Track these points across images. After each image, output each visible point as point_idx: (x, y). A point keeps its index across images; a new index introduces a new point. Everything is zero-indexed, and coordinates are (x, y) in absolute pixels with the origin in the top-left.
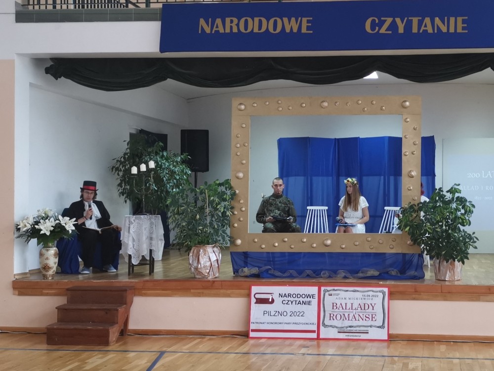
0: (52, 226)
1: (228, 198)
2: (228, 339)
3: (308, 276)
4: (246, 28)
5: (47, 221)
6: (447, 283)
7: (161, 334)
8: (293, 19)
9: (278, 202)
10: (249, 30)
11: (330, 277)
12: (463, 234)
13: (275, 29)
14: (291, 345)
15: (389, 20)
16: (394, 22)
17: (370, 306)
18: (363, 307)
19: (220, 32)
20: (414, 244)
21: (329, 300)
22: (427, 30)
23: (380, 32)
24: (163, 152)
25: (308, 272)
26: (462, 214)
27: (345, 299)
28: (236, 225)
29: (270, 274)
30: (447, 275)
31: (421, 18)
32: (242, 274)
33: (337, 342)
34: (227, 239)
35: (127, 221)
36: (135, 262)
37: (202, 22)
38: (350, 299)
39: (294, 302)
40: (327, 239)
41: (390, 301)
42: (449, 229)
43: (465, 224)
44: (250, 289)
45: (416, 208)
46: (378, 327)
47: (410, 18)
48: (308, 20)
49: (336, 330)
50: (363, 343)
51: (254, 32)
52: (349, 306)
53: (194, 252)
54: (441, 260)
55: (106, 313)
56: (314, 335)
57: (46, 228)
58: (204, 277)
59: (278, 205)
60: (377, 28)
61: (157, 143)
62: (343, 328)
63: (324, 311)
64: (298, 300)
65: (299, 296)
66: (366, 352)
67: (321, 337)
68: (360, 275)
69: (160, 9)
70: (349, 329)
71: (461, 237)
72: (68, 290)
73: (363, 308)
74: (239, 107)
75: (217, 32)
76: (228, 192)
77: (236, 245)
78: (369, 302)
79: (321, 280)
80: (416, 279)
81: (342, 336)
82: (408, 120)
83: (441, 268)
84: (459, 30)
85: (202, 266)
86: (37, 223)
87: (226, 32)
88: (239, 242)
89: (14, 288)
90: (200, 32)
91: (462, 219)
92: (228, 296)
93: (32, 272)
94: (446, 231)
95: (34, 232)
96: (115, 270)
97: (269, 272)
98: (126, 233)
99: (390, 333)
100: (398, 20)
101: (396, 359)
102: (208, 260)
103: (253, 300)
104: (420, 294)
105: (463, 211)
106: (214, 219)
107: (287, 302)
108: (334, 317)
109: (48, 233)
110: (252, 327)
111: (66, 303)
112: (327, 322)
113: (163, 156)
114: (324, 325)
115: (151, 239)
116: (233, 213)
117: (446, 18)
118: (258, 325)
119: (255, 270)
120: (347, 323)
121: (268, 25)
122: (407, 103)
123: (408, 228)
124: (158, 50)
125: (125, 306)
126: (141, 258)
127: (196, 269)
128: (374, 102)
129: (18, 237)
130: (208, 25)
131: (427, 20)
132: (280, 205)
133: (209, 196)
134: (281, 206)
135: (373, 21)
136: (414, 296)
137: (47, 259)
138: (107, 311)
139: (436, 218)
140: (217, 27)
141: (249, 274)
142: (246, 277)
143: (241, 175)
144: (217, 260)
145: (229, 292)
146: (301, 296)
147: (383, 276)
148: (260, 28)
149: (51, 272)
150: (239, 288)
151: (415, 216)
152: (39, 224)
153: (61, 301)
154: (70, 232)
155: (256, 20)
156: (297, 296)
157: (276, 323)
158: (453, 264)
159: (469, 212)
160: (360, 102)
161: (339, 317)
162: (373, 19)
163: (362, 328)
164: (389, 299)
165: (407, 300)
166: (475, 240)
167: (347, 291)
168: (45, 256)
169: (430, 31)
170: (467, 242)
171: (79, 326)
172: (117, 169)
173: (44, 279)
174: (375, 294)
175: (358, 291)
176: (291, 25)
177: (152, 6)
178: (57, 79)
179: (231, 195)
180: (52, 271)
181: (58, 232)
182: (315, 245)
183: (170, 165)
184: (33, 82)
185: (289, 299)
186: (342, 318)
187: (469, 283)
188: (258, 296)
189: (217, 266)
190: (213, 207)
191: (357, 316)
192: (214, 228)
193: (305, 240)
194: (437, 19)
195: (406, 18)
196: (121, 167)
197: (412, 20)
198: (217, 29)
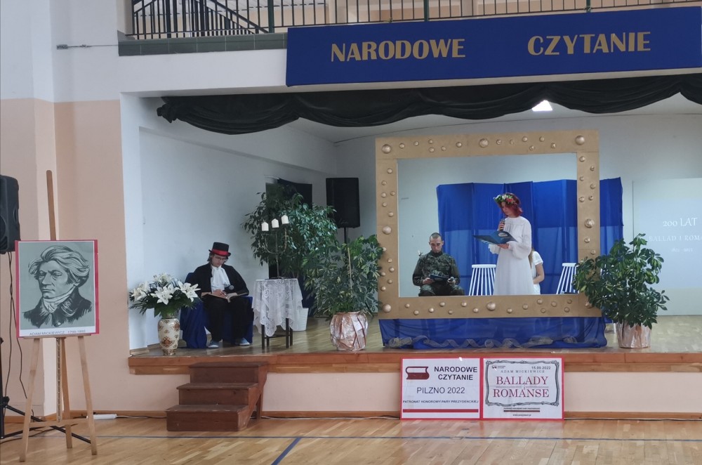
0: (171, 294)
1: (373, 257)
2: (376, 421)
3: (470, 346)
4: (387, 54)
5: (165, 288)
6: (632, 351)
7: (300, 416)
8: (442, 41)
9: (437, 261)
10: (390, 56)
11: (495, 346)
12: (651, 292)
13: (420, 54)
14: (448, 427)
15: (556, 39)
16: (562, 41)
17: (541, 379)
19: (357, 59)
20: (593, 305)
21: (493, 374)
22: (601, 50)
23: (546, 53)
24: (302, 205)
25: (470, 341)
26: (648, 269)
27: (512, 372)
28: (384, 288)
29: (425, 345)
30: (633, 342)
31: (593, 35)
32: (394, 346)
33: (504, 423)
34: (375, 304)
35: (259, 286)
36: (269, 333)
37: (335, 48)
38: (517, 372)
39: (453, 377)
40: (491, 303)
41: (565, 374)
42: (633, 287)
43: (652, 281)
44: (400, 363)
45: (594, 263)
46: (551, 404)
47: (581, 36)
48: (459, 42)
49: (502, 408)
50: (533, 424)
51: (396, 58)
52: (516, 380)
53: (335, 321)
54: (626, 324)
55: (235, 393)
56: (477, 415)
57: (163, 296)
58: (349, 349)
59: (436, 264)
61: (295, 194)
62: (510, 405)
63: (488, 386)
64: (457, 374)
65: (458, 369)
66: (535, 434)
67: (484, 417)
68: (531, 343)
69: (285, 34)
70: (517, 406)
71: (649, 296)
72: (191, 367)
73: (533, 382)
74: (384, 149)
75: (353, 59)
76: (374, 250)
77: (386, 312)
78: (539, 375)
79: (485, 350)
80: (597, 347)
81: (509, 415)
82: (584, 159)
83: (625, 334)
84: (641, 48)
85: (345, 336)
86: (153, 290)
87: (363, 59)
88: (388, 308)
89: (131, 366)
90: (332, 60)
91: (649, 276)
92: (376, 371)
93: (152, 348)
94: (630, 290)
95: (150, 302)
96: (248, 343)
97: (425, 342)
98: (258, 300)
99: (565, 411)
100: (567, 39)
101: (569, 441)
102: (352, 330)
103: (405, 375)
104: (600, 365)
105: (649, 266)
106: (358, 282)
107: (443, 377)
108: (500, 394)
109: (166, 302)
110: (405, 406)
111: (189, 382)
112: (491, 399)
113: (302, 209)
114: (488, 403)
115: (287, 306)
116: (380, 274)
117: (624, 33)
118: (411, 403)
119: (408, 341)
120: (515, 400)
121: (412, 50)
122: (582, 139)
123: (584, 287)
124: (284, 84)
125: (256, 384)
126: (275, 329)
127: (338, 340)
128: (543, 139)
129: (132, 307)
130: (342, 51)
131: (602, 37)
132: (439, 264)
133: (352, 256)
134: (441, 265)
135: (537, 40)
136: (593, 367)
137: (167, 332)
138: (236, 391)
139: (617, 274)
140: (352, 54)
141: (401, 345)
142: (398, 348)
143: (388, 230)
144: (363, 329)
145: (376, 366)
146: (461, 369)
147: (557, 344)
148: (403, 53)
149: (172, 347)
150: (388, 361)
151: (593, 273)
152: (156, 292)
153: (184, 380)
154: (192, 300)
155: (399, 43)
156: (455, 369)
157: (431, 401)
158: (639, 328)
159: (656, 267)
160: (526, 139)
161: (504, 393)
162: (537, 39)
163: (532, 406)
164: (564, 371)
165: (585, 371)
166: (665, 299)
167: (514, 362)
168: (164, 330)
169: (605, 50)
170: (655, 302)
171: (203, 409)
172: (251, 226)
173: (164, 355)
174: (546, 365)
175: (526, 362)
176: (439, 49)
177: (277, 31)
178: (171, 122)
179: (378, 253)
180: (174, 345)
181: (179, 300)
182: (477, 310)
183: (311, 221)
184: (143, 126)
185: (447, 373)
186: (509, 395)
187: (658, 351)
188: (410, 370)
189: (363, 336)
190: (357, 268)
191: (526, 392)
192: (358, 292)
193: (465, 304)
194: (613, 36)
195: (576, 36)
196: (255, 223)
197: (583, 38)
198: (353, 56)
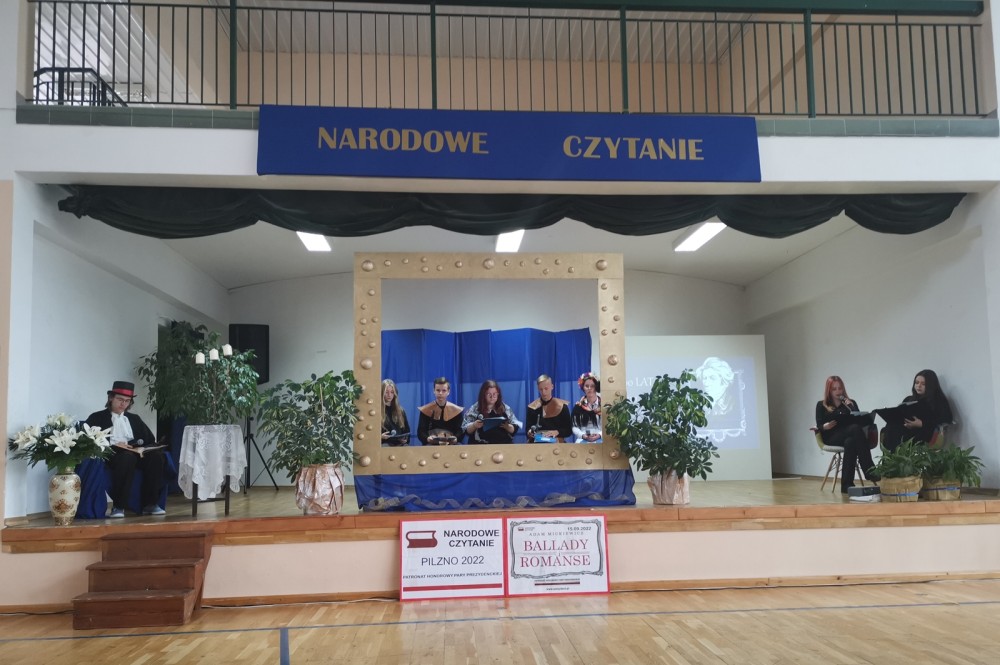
0: (74, 441)
1: (351, 397)
2: (366, 604)
3: (474, 506)
4: (390, 143)
5: (65, 431)
8: (460, 134)
10: (396, 146)
11: (505, 506)
13: (433, 147)
16: (602, 143)
17: (580, 543)
18: (570, 546)
19: (352, 147)
21: (519, 538)
22: (648, 156)
23: (585, 155)
25: (474, 500)
27: (543, 534)
29: (418, 506)
31: (639, 139)
32: (378, 508)
37: (323, 132)
38: (550, 534)
39: (467, 543)
40: (497, 453)
41: (609, 535)
43: (702, 424)
44: (399, 527)
46: (593, 574)
47: (624, 139)
48: (481, 136)
49: (532, 581)
50: (574, 599)
51: (403, 149)
52: (549, 545)
53: (305, 476)
54: (666, 477)
55: (174, 572)
56: (500, 592)
57: (63, 442)
58: (323, 511)
60: (580, 151)
62: (542, 577)
63: (513, 554)
64: (474, 539)
65: (474, 533)
67: (510, 593)
69: (255, 113)
70: (551, 578)
75: (347, 147)
76: (351, 388)
77: (365, 466)
78: (578, 537)
81: (542, 590)
83: (666, 488)
84: (693, 157)
85: (320, 495)
86: (48, 436)
87: (361, 147)
88: (366, 461)
89: (7, 541)
90: (320, 146)
91: (699, 417)
92: (365, 538)
93: (32, 518)
94: (674, 435)
99: (612, 581)
100: (608, 141)
102: (328, 487)
103: (405, 543)
104: (649, 524)
107: (456, 543)
108: (529, 562)
109: (67, 451)
110: (405, 583)
111: (101, 560)
112: (518, 570)
114: (515, 575)
115: (229, 460)
116: (358, 418)
117: (673, 140)
118: (413, 579)
120: (548, 570)
121: (423, 141)
122: (605, 264)
123: (626, 431)
124: (253, 171)
125: (202, 560)
127: (310, 500)
128: (559, 262)
129: (13, 460)
130: (332, 137)
131: (648, 142)
135: (574, 143)
136: (640, 526)
139: (664, 416)
140: (346, 140)
141: (387, 507)
142: (383, 511)
144: (341, 487)
145: (366, 531)
146: (478, 533)
148: (411, 144)
149: (70, 514)
150: (382, 525)
152: (51, 437)
153: (92, 558)
154: (103, 449)
155: (405, 133)
156: (471, 533)
157: (441, 576)
158: (682, 482)
161: (535, 562)
162: (573, 138)
163: (569, 577)
164: (606, 533)
165: (631, 532)
167: (545, 523)
168: (60, 489)
169: (653, 156)
171: (130, 596)
173: (57, 525)
174: (586, 525)
175: (560, 522)
176: (457, 142)
177: (241, 109)
179: (355, 392)
180: (70, 511)
181: (84, 448)
182: (480, 462)
185: (460, 538)
186: (540, 564)
188: (412, 536)
189: (340, 495)
191: (561, 559)
193: (466, 455)
194: (661, 142)
195: (619, 140)
197: (627, 142)
198: (346, 143)
